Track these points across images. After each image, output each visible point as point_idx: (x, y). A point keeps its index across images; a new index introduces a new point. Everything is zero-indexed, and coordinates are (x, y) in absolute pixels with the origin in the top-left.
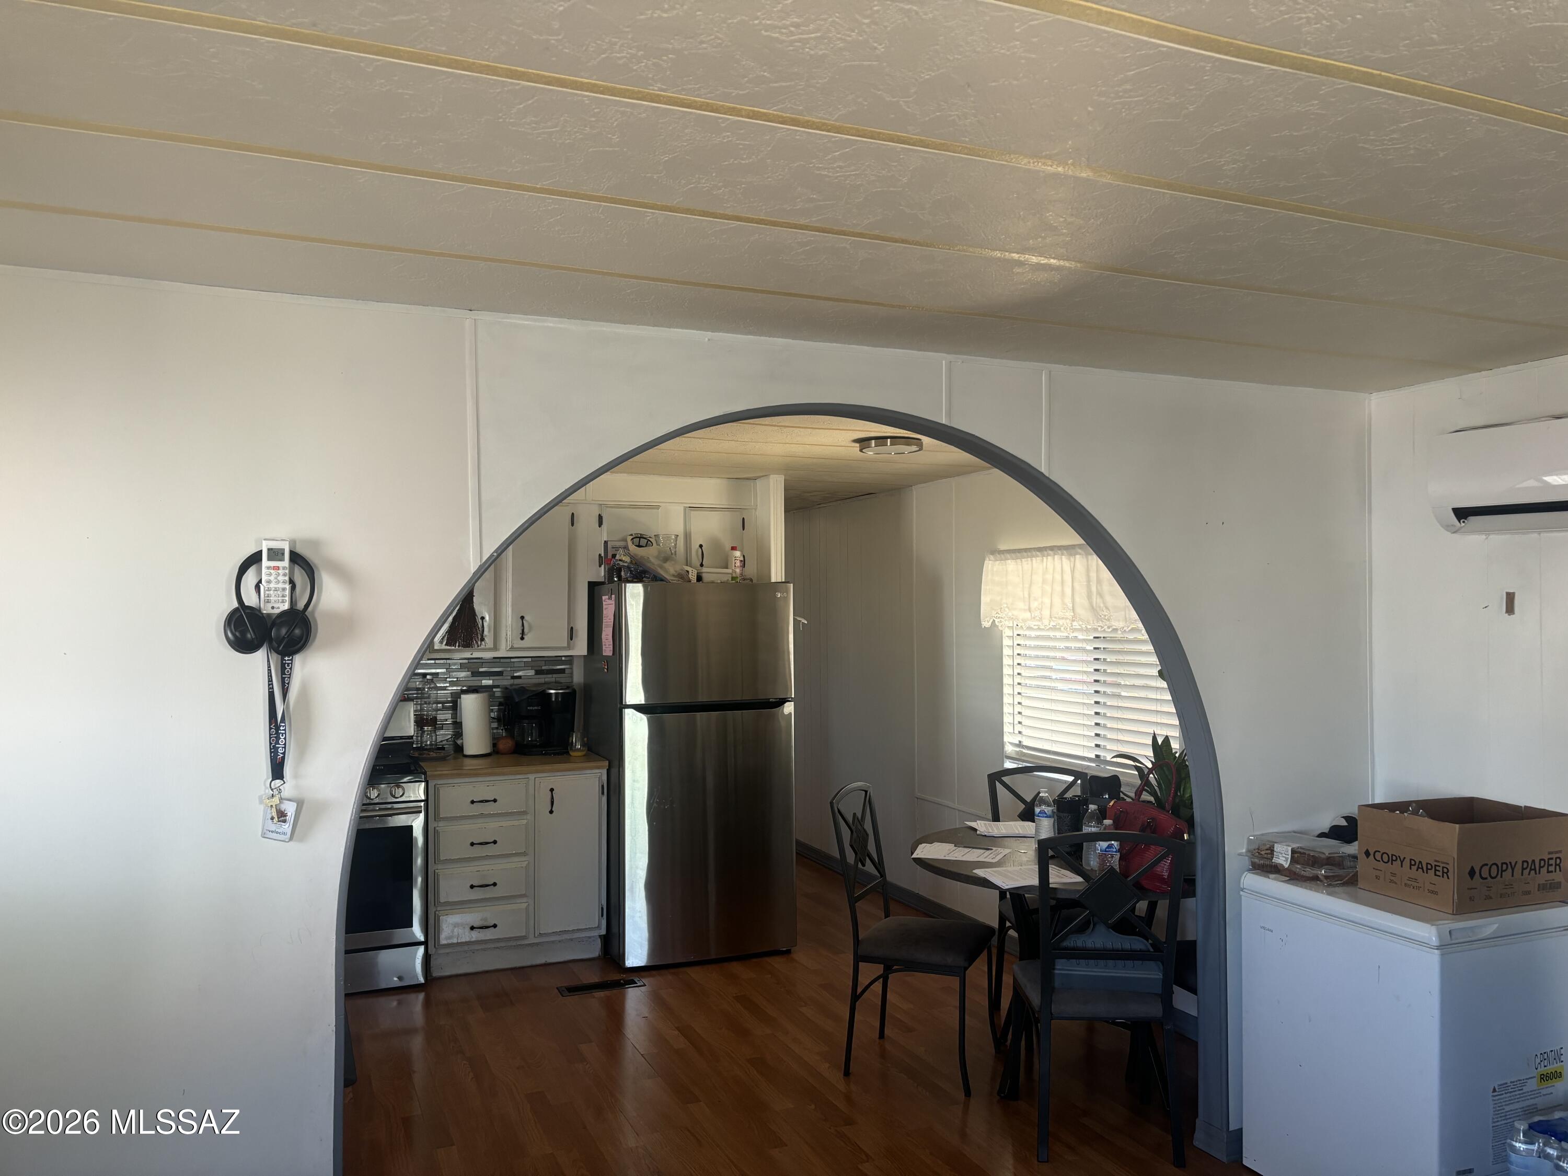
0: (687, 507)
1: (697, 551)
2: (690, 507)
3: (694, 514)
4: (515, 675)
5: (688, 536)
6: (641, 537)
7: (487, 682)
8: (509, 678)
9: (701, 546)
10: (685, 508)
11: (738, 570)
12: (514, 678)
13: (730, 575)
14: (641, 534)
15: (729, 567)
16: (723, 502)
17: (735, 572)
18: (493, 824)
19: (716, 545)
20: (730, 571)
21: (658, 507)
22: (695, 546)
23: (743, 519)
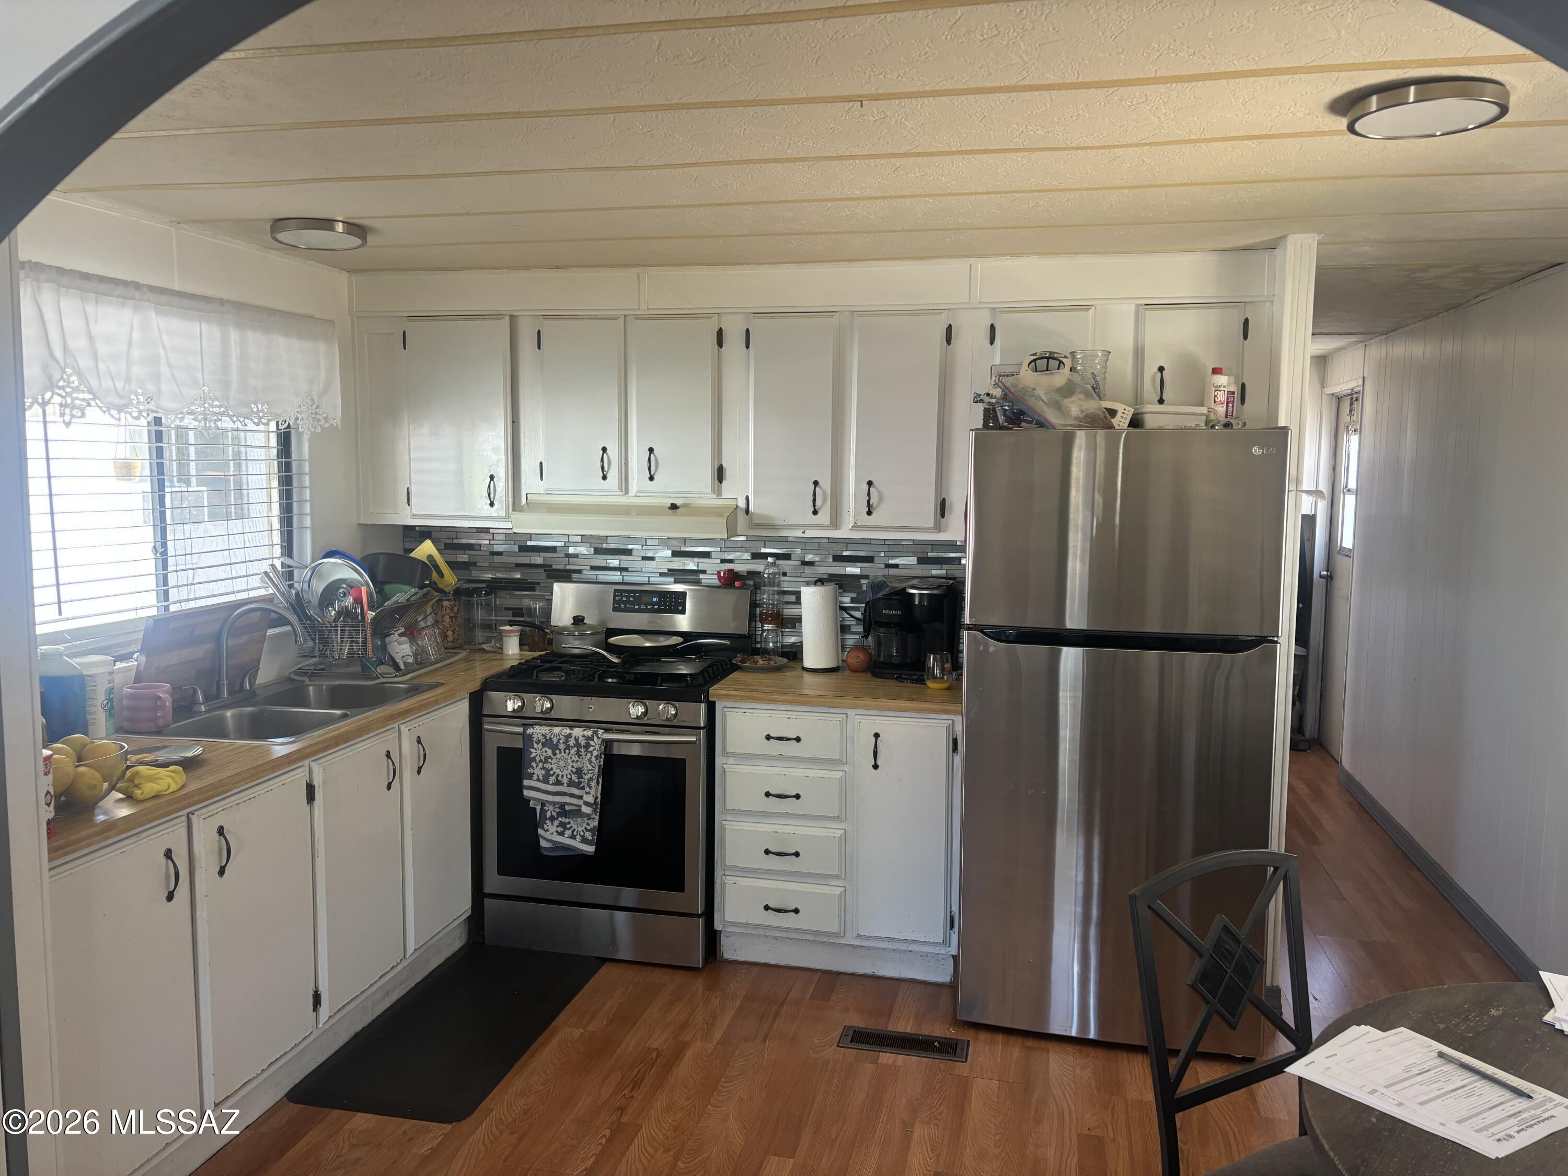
0: (1141, 305)
1: (1154, 375)
2: (1146, 305)
3: (1150, 314)
4: (891, 562)
5: (1139, 354)
6: (1050, 357)
7: (853, 570)
8: (882, 566)
9: (1161, 369)
10: (1138, 306)
11: (1221, 409)
12: (888, 566)
13: (1204, 418)
14: (1051, 353)
15: (1205, 405)
16: (1209, 293)
17: (1215, 412)
18: (798, 772)
19: (1190, 366)
20: (1204, 410)
21: (1087, 308)
22: (1150, 370)
23: (1246, 322)
